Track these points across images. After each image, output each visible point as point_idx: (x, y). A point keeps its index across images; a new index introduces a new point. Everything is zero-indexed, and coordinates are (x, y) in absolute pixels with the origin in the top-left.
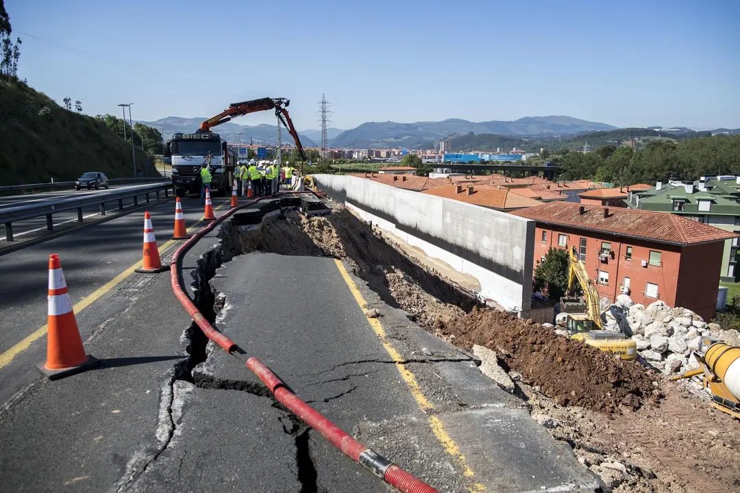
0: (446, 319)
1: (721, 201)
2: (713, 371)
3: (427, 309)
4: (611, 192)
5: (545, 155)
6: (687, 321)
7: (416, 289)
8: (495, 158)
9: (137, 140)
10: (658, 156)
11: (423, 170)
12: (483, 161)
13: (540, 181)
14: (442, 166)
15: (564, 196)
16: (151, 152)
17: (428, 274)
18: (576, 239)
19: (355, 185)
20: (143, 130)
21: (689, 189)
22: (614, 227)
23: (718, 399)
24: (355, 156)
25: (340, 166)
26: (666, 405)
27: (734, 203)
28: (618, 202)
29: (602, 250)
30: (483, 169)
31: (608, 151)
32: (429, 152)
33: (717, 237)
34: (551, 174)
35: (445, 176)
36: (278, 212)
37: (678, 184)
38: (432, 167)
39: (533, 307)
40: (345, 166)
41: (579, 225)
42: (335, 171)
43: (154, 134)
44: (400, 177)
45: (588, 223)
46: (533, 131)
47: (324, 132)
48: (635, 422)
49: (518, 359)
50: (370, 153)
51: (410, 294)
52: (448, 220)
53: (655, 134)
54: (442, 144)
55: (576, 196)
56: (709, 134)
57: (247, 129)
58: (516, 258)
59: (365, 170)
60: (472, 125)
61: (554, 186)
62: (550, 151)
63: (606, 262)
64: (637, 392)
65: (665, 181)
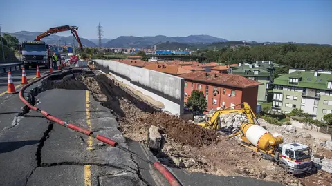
0: (144, 117)
1: (262, 71)
2: (242, 132)
3: (136, 114)
4: (223, 67)
5: (199, 52)
6: (239, 116)
7: (133, 106)
8: (178, 53)
9: (5, 42)
10: (243, 53)
11: (146, 58)
12: (173, 54)
13: (195, 63)
14: (154, 56)
15: (204, 69)
16: (12, 48)
17: (139, 101)
18: (205, 86)
19: (113, 65)
20: (8, 37)
21: (251, 66)
22: (219, 81)
23: (244, 142)
24: (116, 51)
25: (107, 56)
26: (219, 143)
27: (266, 72)
28: (225, 72)
29: (214, 90)
30: (172, 57)
31: (224, 50)
32: (149, 50)
33: (255, 84)
34: (201, 60)
35: (155, 60)
36: (72, 75)
37: (247, 64)
38: (150, 57)
39: (185, 113)
40: (110, 56)
41: (205, 80)
42: (105, 58)
43: (14, 40)
44: (134, 61)
45: (209, 79)
46: (195, 41)
47: (100, 40)
48: (207, 149)
49: (168, 130)
50: (123, 50)
51: (129, 108)
52: (151, 79)
53: (243, 43)
54: (155, 47)
55: (210, 69)
56: (263, 44)
57: (63, 37)
58: (177, 94)
59: (120, 58)
60: (168, 38)
61: (200, 65)
62: (201, 50)
63: (216, 95)
64: (210, 139)
65: (242, 63)
